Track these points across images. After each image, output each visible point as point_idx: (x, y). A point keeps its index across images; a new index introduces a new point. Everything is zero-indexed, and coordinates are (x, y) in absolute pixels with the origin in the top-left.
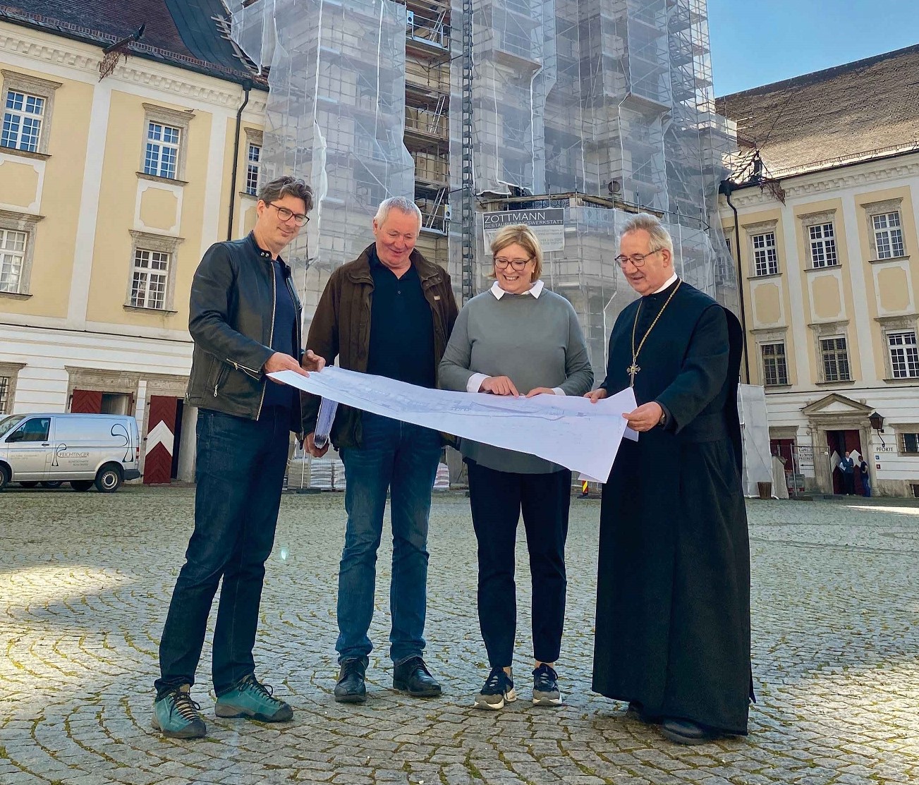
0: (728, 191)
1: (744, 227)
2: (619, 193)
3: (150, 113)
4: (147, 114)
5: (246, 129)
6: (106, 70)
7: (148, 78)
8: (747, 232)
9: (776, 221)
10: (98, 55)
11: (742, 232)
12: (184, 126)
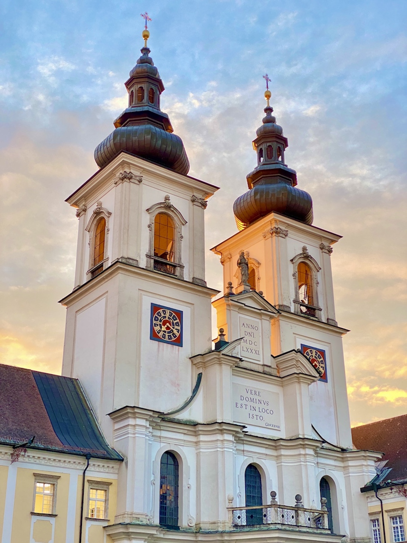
0: (376, 489)
1: (386, 511)
2: (301, 501)
3: (38, 478)
4: (35, 479)
5: (88, 481)
6: (14, 458)
7: (36, 459)
8: (388, 515)
9: (402, 509)
10: (10, 450)
11: (385, 514)
12: (55, 483)
